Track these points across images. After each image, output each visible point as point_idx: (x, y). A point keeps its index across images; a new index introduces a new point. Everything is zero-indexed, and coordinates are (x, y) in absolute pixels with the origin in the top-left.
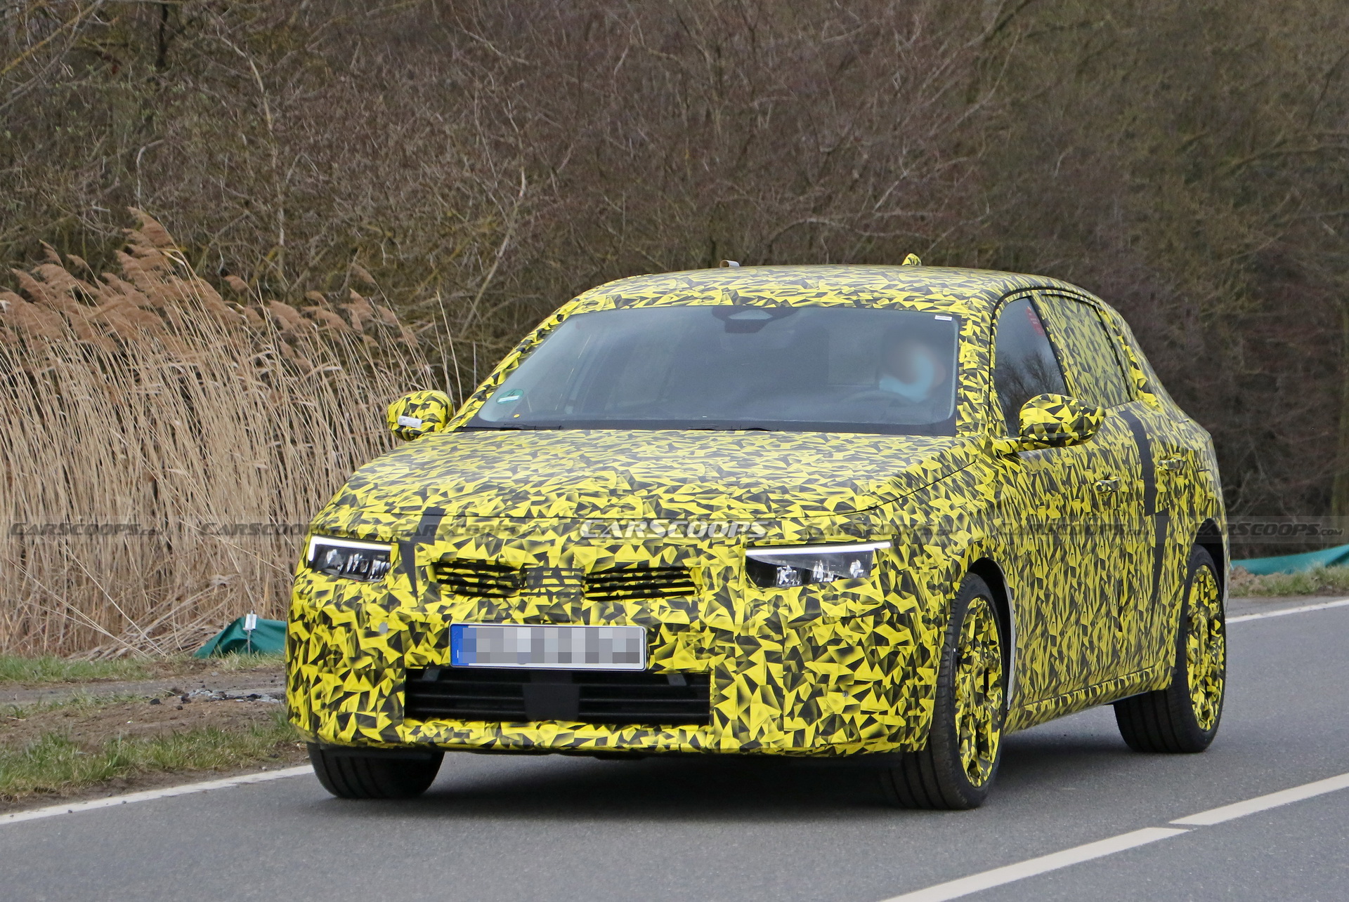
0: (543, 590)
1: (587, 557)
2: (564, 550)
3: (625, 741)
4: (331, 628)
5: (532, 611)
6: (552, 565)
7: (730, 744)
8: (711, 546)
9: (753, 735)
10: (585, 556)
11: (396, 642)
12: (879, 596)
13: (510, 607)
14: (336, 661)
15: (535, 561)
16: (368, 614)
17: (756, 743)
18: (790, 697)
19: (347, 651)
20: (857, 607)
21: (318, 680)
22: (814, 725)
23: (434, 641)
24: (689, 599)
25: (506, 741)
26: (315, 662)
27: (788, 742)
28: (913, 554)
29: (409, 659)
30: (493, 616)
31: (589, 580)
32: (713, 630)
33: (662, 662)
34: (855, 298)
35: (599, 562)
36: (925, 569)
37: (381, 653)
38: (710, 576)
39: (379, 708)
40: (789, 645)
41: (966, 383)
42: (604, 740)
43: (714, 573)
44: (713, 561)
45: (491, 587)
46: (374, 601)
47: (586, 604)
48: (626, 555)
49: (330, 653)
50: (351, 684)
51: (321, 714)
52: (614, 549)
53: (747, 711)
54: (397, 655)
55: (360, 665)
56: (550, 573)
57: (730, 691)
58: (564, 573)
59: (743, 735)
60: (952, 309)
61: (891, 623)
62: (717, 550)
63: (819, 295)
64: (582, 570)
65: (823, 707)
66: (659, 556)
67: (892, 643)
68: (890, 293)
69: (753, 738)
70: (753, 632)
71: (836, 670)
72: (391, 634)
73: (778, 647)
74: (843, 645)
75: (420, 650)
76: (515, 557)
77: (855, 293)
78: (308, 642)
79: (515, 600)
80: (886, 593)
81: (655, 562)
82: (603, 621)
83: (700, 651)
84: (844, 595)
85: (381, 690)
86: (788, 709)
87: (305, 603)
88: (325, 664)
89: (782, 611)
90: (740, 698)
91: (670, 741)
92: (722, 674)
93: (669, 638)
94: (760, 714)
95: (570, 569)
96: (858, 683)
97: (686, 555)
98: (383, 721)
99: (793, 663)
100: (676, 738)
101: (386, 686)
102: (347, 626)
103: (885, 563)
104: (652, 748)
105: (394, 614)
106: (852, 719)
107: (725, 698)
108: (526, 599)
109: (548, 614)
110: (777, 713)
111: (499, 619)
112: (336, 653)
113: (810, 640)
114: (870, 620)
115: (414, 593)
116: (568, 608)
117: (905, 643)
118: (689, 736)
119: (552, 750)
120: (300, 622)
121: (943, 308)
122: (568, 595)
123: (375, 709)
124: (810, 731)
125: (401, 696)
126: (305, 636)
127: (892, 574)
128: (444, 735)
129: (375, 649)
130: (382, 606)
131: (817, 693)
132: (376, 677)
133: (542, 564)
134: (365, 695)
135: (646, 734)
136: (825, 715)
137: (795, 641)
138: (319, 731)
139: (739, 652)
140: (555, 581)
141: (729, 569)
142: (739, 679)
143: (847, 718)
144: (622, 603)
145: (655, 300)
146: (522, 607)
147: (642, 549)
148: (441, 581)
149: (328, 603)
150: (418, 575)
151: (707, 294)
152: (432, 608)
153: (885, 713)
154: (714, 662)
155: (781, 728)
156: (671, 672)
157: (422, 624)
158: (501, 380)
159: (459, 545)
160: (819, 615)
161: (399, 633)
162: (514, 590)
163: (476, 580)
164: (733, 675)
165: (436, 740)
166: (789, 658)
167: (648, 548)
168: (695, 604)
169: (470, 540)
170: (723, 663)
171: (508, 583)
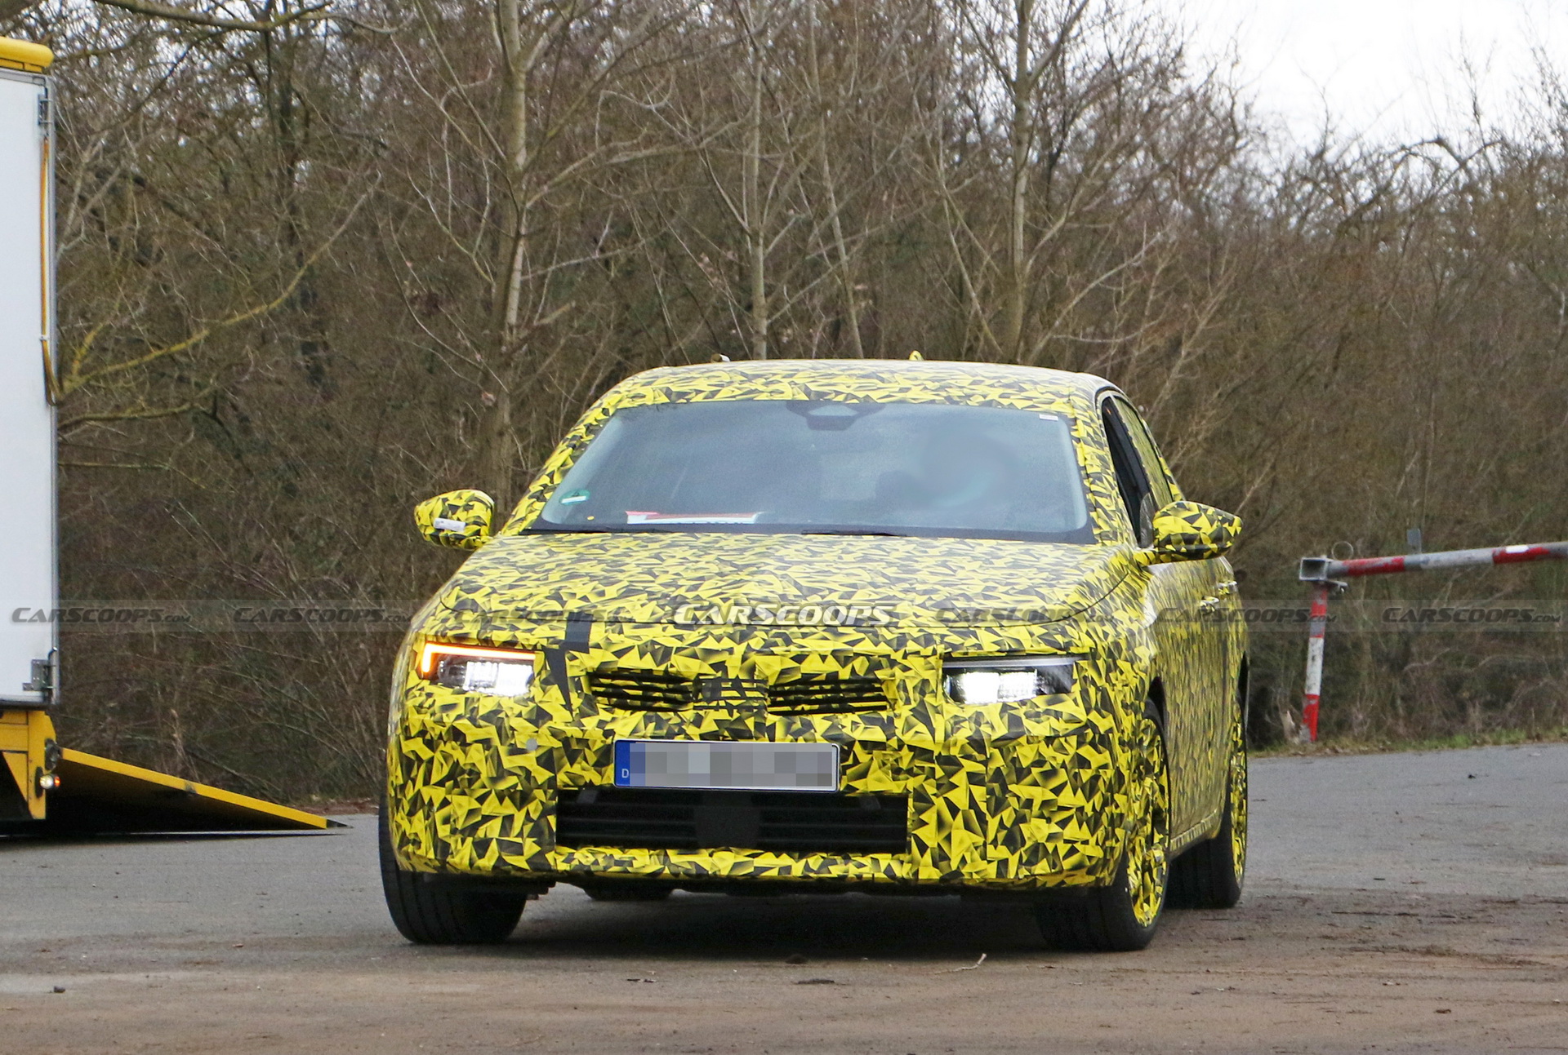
0: (722, 703)
1: (770, 668)
2: (744, 659)
3: (812, 871)
4: (465, 745)
5: (709, 726)
6: (731, 675)
7: (929, 873)
8: (905, 656)
9: (954, 865)
10: (768, 666)
11: (547, 760)
12: (1080, 713)
13: (683, 722)
14: (471, 782)
15: (712, 671)
16: (512, 729)
17: (957, 873)
18: (993, 824)
19: (486, 771)
20: (1061, 726)
21: (445, 803)
22: (1017, 855)
23: (592, 759)
24: (884, 714)
25: (674, 870)
26: (441, 784)
27: (991, 871)
28: (1109, 670)
29: (562, 778)
30: (664, 732)
31: (773, 692)
32: (911, 748)
33: (854, 784)
34: (944, 394)
35: (783, 672)
36: (1119, 686)
37: (528, 773)
38: (905, 690)
39: (526, 833)
40: (993, 766)
41: (1094, 488)
42: (788, 869)
43: (910, 686)
44: (908, 673)
45: (658, 699)
46: (520, 715)
47: (771, 719)
48: (811, 666)
49: (463, 772)
50: (491, 806)
51: (451, 841)
52: (800, 658)
53: (948, 838)
54: (548, 774)
55: (503, 786)
56: (729, 685)
57: (930, 816)
58: (745, 685)
59: (943, 864)
60: (1054, 408)
61: (1093, 744)
62: (912, 661)
63: (902, 390)
64: (765, 681)
65: (1026, 834)
66: (849, 667)
67: (1094, 766)
68: (980, 389)
69: (954, 867)
70: (955, 752)
71: (1040, 794)
72: (541, 752)
73: (980, 768)
74: (1047, 767)
75: (576, 769)
76: (687, 668)
77: (942, 388)
78: (431, 761)
79: (688, 714)
80: (1088, 711)
81: (845, 674)
82: (790, 737)
83: (897, 771)
84: (1047, 712)
85: (528, 813)
86: (991, 837)
87: (427, 718)
88: (456, 785)
89: (985, 729)
90: (941, 824)
91: (861, 870)
92: (921, 797)
93: (863, 757)
94: (961, 842)
95: (752, 681)
96: (1062, 809)
97: (879, 666)
98: (531, 847)
99: (996, 786)
100: (867, 868)
101: (534, 809)
102: (486, 743)
103: (1085, 678)
104: (841, 879)
105: (544, 730)
106: (1056, 849)
107: (923, 824)
108: (702, 713)
109: (727, 729)
110: (980, 840)
111: (671, 735)
112: (471, 772)
113: (1015, 760)
114: (1073, 740)
115: (568, 706)
116: (750, 723)
117: (1105, 767)
118: (883, 865)
119: (729, 881)
120: (420, 740)
121: (1045, 407)
122: (750, 709)
123: (520, 834)
124: (1013, 861)
125: (552, 820)
126: (426, 753)
127: (1092, 690)
128: (602, 863)
129: (521, 769)
130: (529, 720)
131: (1021, 819)
132: (523, 800)
133: (719, 674)
134: (508, 820)
135: (834, 863)
136: (1029, 844)
137: (998, 762)
138: (449, 859)
139: (939, 773)
140: (735, 694)
141: (925, 682)
142: (939, 802)
143: (1050, 847)
144: (809, 718)
145: (714, 394)
146: (698, 722)
147: (830, 659)
148: (597, 694)
149: (459, 717)
150: (571, 685)
151: (772, 387)
152: (590, 723)
153: (1086, 842)
154: (912, 783)
155: (984, 857)
156: (865, 795)
157: (579, 740)
158: (557, 479)
159: (620, 654)
160: (1023, 734)
161: (551, 750)
162: (685, 703)
163: (640, 693)
164: (933, 799)
165: (593, 868)
166: (992, 780)
167: (837, 658)
168: (891, 720)
169: (632, 648)
170: (922, 786)
171: (678, 696)
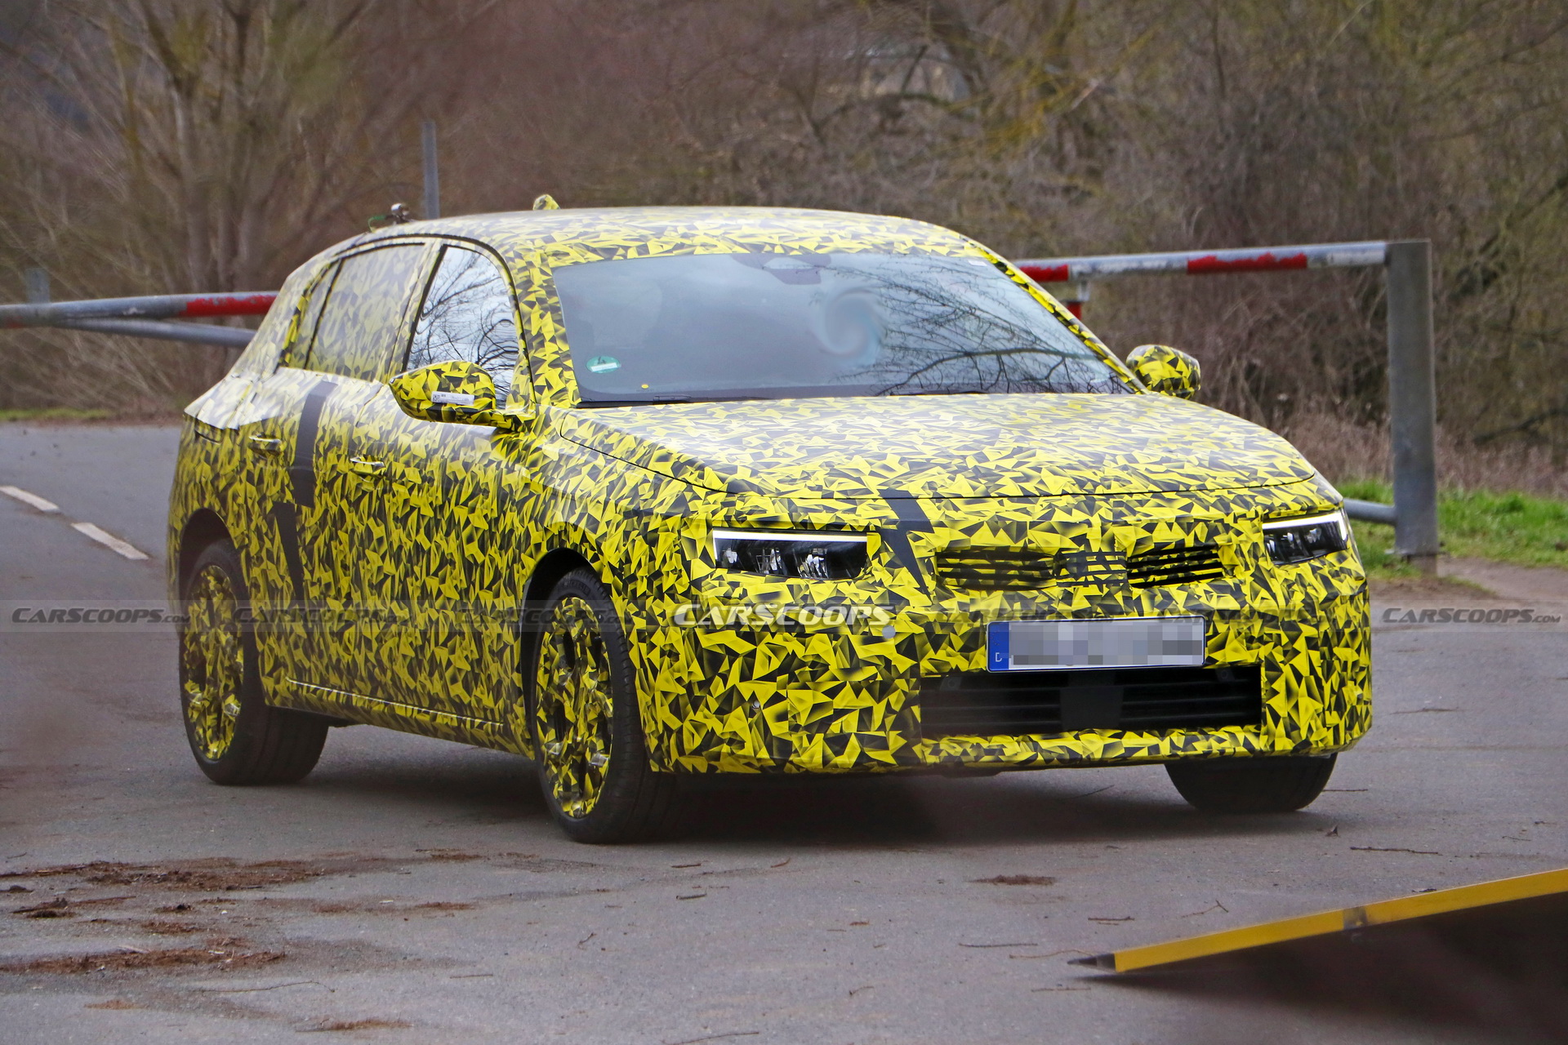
0: (1090, 578)
1: (1127, 537)
2: (1102, 532)
3: (1179, 749)
4: (803, 635)
5: (1080, 603)
6: (1095, 549)
7: (1284, 745)
8: (1234, 521)
9: (1304, 733)
10: (1125, 537)
11: (908, 649)
13: (1051, 600)
14: (814, 676)
15: (1074, 546)
17: (1307, 743)
18: (1327, 690)
19: (836, 662)
21: (777, 698)
23: (959, 643)
24: (1229, 581)
25: (1048, 756)
26: (771, 678)
27: (1328, 737)
29: (925, 665)
30: (1033, 611)
31: (1130, 564)
32: (1262, 615)
33: (1215, 655)
35: (1139, 543)
37: (888, 662)
38: (1242, 555)
39: (888, 727)
40: (1321, 630)
42: (1157, 748)
43: (1244, 552)
44: (1240, 539)
45: (1013, 577)
46: (869, 601)
47: (1134, 592)
48: (1161, 535)
50: (845, 699)
51: (794, 738)
52: (1149, 528)
53: (1296, 707)
54: (910, 662)
55: (859, 677)
56: (1094, 559)
57: (1279, 685)
58: (1109, 558)
59: (1294, 733)
62: (1241, 525)
64: (1124, 553)
66: (1192, 535)
69: (1304, 737)
70: (1293, 617)
71: (1350, 656)
72: (900, 639)
73: (1313, 632)
75: (941, 655)
76: (1047, 542)
78: (754, 654)
79: (1054, 589)
81: (1189, 541)
82: (1157, 611)
83: (1250, 639)
85: (888, 704)
86: (1327, 702)
88: (792, 680)
90: (1289, 693)
91: (1223, 745)
92: (1272, 666)
93: (1222, 628)
94: (1306, 709)
95: (1113, 553)
97: (1216, 532)
98: (895, 741)
99: (1326, 651)
100: (1229, 740)
101: (895, 699)
102: (833, 633)
104: (1206, 754)
105: (902, 615)
107: (1275, 693)
108: (1070, 589)
109: (1099, 605)
110: (1319, 706)
113: (1334, 623)
115: (923, 589)
118: (1240, 738)
119: (1102, 763)
120: (731, 633)
122: (1117, 582)
123: (882, 727)
124: (1342, 726)
125: (916, 710)
126: (747, 648)
128: (972, 754)
129: (879, 657)
131: (1342, 683)
132: (881, 690)
133: (1082, 548)
134: (866, 713)
135: (1195, 739)
136: (1348, 708)
137: (1324, 626)
138: (793, 758)
139: (1284, 639)
140: (1101, 568)
142: (1286, 669)
144: (1164, 589)
146: (1068, 598)
147: (1176, 526)
148: (946, 575)
150: (921, 567)
152: (950, 605)
154: (1263, 651)
155: (1324, 724)
156: (1224, 664)
157: (943, 625)
159: (968, 532)
161: (912, 637)
162: (1046, 578)
163: (993, 571)
164: (1281, 665)
165: (964, 759)
166: (1322, 644)
167: (1180, 525)
168: (1237, 586)
169: (980, 525)
170: (1271, 654)
171: (1036, 573)
